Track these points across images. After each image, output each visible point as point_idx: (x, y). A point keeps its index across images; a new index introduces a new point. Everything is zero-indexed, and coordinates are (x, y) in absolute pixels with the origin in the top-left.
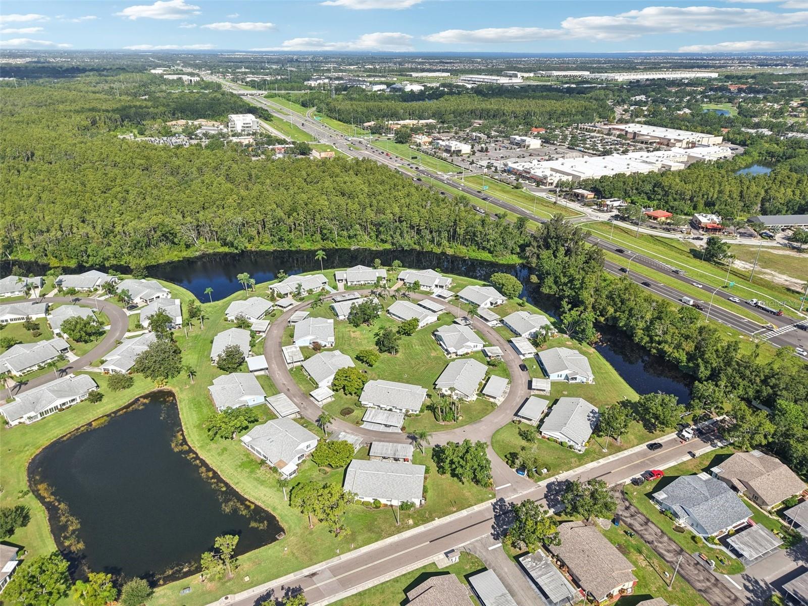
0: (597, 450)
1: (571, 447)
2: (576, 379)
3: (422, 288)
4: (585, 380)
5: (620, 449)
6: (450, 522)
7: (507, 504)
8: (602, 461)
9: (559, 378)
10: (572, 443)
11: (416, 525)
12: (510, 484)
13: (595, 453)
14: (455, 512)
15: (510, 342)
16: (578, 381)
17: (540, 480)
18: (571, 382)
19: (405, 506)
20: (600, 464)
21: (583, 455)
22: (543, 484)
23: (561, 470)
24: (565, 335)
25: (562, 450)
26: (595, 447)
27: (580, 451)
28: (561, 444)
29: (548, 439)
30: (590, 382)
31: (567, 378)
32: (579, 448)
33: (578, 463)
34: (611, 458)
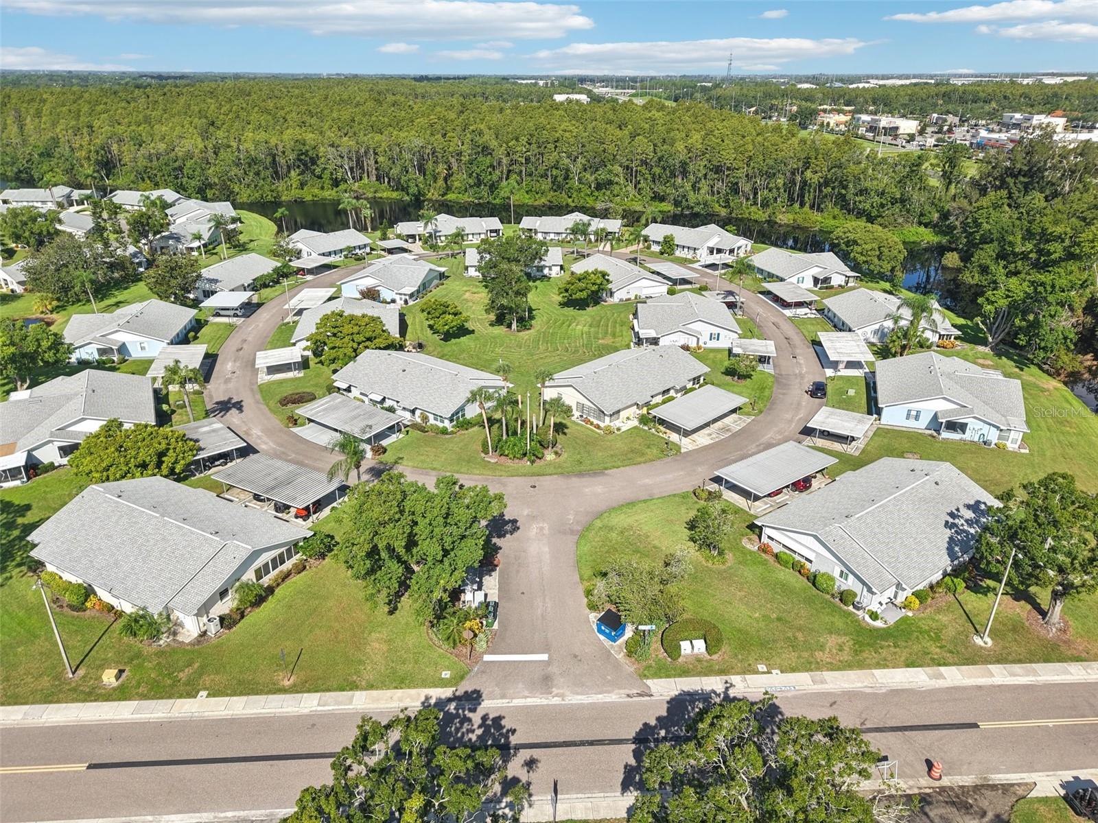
0: (950, 632)
1: (845, 597)
2: (962, 427)
3: (679, 253)
4: (993, 436)
5: (1052, 653)
6: (232, 722)
7: (476, 718)
8: (954, 676)
9: (912, 424)
10: (851, 584)
11: (121, 694)
12: (544, 657)
13: (938, 638)
14: (283, 691)
15: (817, 343)
16: (968, 436)
17: (662, 672)
18: (945, 435)
19: (141, 625)
20: (941, 683)
21: (885, 634)
22: (665, 689)
23: (759, 659)
24: (981, 348)
25: (809, 601)
26: (944, 618)
27: (874, 616)
28: (813, 579)
29: (776, 556)
30: (1011, 446)
31: (935, 424)
32: (874, 607)
33: (846, 656)
34: (999, 675)
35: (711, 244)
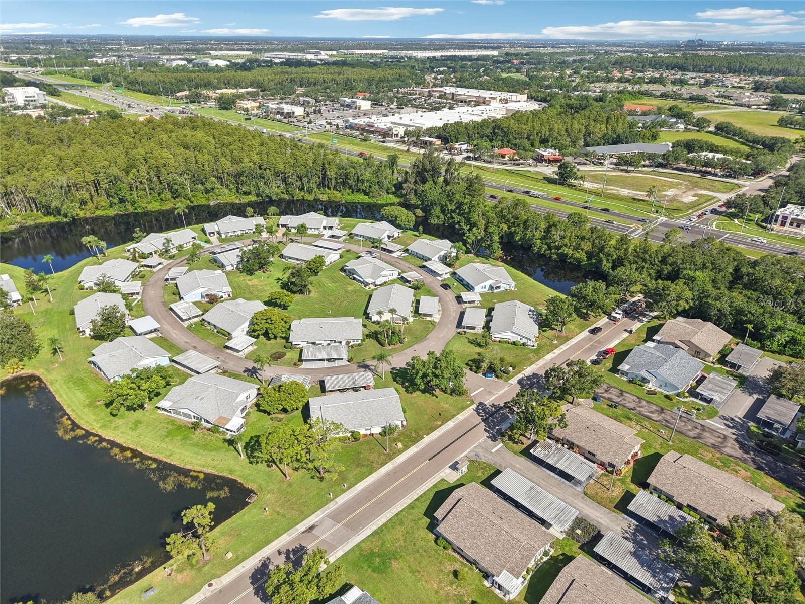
0: (548, 343)
1: (524, 344)
2: (499, 287)
3: (309, 232)
4: (507, 287)
5: (567, 339)
6: (441, 437)
7: (488, 406)
8: (557, 352)
9: (484, 290)
10: (524, 340)
11: (406, 447)
12: (482, 389)
13: (547, 346)
14: (441, 425)
15: (424, 267)
16: (502, 289)
17: (509, 379)
18: (495, 291)
19: (387, 431)
20: (556, 354)
21: (537, 350)
22: (514, 381)
23: (524, 366)
24: (470, 255)
25: (517, 349)
26: (544, 340)
27: (533, 346)
28: (514, 343)
29: (499, 342)
30: (513, 289)
31: (491, 288)
32: (532, 344)
33: (536, 357)
34: (564, 347)
35: (324, 224)
